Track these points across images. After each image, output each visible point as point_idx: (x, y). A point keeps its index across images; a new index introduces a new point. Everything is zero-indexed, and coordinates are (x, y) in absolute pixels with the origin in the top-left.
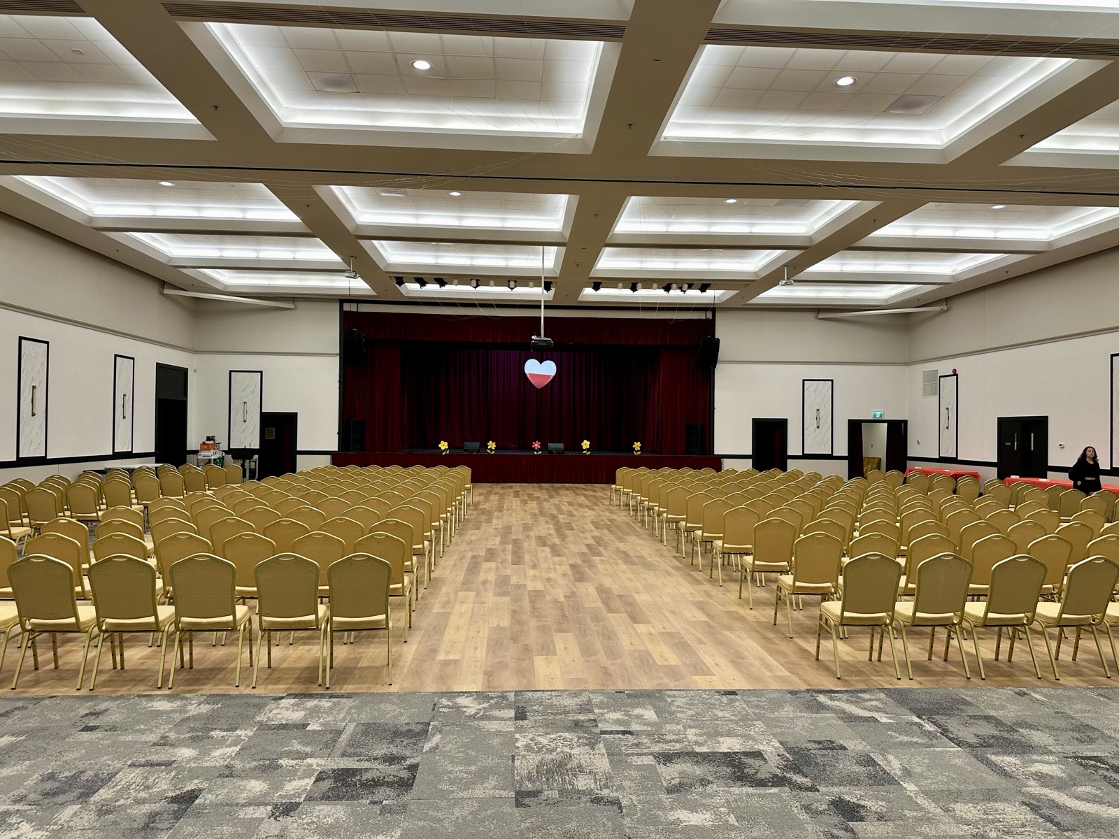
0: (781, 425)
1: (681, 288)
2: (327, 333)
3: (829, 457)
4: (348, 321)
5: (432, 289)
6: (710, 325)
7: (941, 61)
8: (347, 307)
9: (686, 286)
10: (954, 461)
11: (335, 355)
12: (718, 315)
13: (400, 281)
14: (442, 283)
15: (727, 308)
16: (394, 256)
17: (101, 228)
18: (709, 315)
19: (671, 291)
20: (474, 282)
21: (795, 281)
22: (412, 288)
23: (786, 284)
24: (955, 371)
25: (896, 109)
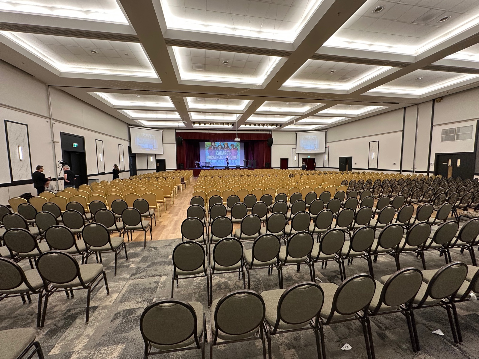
0: (287, 160)
1: (267, 125)
2: (172, 137)
3: (298, 167)
4: (178, 134)
5: (202, 126)
6: (270, 135)
7: (348, 65)
8: (177, 131)
9: (268, 125)
10: (328, 167)
11: (174, 143)
12: (272, 132)
13: (194, 123)
14: (205, 124)
15: (275, 131)
16: (194, 116)
17: (116, 109)
18: (270, 133)
19: (264, 126)
20: (210, 123)
21: (297, 124)
22: (197, 125)
23: (294, 125)
24: (328, 146)
25: (340, 79)
